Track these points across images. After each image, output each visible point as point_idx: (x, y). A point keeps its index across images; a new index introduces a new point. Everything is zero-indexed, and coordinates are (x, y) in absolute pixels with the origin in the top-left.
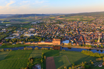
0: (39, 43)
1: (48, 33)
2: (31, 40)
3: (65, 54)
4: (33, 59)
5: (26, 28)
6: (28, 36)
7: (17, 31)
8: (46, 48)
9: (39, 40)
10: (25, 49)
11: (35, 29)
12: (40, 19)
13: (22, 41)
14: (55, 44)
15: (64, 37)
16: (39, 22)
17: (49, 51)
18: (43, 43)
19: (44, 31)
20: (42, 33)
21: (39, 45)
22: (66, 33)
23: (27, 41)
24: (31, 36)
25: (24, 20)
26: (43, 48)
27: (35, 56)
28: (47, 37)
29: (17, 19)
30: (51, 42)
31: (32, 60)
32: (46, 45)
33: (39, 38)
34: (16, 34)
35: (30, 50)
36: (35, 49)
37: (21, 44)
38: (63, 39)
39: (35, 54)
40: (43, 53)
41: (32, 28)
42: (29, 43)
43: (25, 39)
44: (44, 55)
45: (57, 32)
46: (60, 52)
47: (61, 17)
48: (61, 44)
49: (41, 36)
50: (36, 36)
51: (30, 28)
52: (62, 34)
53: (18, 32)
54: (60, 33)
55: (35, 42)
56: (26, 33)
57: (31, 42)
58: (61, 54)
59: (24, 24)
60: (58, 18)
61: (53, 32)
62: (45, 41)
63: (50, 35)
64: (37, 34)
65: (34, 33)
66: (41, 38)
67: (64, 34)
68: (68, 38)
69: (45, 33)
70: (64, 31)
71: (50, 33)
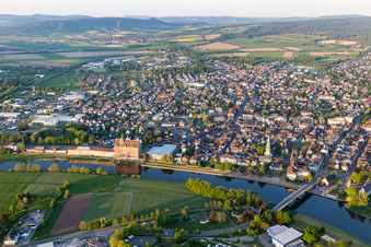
0: (72, 152)
2: (47, 139)
3: (133, 188)
4: (29, 196)
5: (53, 90)
6: (45, 124)
7: (13, 102)
8: (82, 169)
9: (77, 141)
10: (17, 167)
11: (86, 95)
12: (131, 47)
13: (16, 142)
14: (122, 156)
15: (170, 132)
16: (116, 62)
18: (84, 151)
20: (103, 115)
21: (69, 158)
22: (191, 115)
23: (36, 143)
24: (60, 123)
25: (62, 46)
26: (74, 168)
27: (40, 189)
28: (112, 129)
29: (35, 40)
30: (110, 148)
31: (25, 200)
32: (92, 158)
33: (78, 133)
34: (5, 115)
35: (35, 172)
36: (49, 169)
37: (12, 151)
38: (159, 139)
40: (66, 183)
41: (76, 89)
42: (38, 150)
43: (29, 135)
44: (68, 187)
45: (159, 109)
46: (122, 183)
47: (225, 38)
48: (140, 157)
49: (94, 125)
50: (73, 125)
51: (65, 90)
52: (171, 120)
53: (16, 105)
54: (165, 117)
55: (60, 144)
56: (45, 111)
57: (48, 145)
58: (123, 186)
59: (53, 70)
60: (212, 41)
61: (143, 111)
62: (94, 145)
63: (126, 123)
64: (83, 118)
65: (73, 115)
66: (85, 133)
67: (177, 120)
68: (180, 138)
69: (113, 115)
70: (188, 106)
71: (130, 115)
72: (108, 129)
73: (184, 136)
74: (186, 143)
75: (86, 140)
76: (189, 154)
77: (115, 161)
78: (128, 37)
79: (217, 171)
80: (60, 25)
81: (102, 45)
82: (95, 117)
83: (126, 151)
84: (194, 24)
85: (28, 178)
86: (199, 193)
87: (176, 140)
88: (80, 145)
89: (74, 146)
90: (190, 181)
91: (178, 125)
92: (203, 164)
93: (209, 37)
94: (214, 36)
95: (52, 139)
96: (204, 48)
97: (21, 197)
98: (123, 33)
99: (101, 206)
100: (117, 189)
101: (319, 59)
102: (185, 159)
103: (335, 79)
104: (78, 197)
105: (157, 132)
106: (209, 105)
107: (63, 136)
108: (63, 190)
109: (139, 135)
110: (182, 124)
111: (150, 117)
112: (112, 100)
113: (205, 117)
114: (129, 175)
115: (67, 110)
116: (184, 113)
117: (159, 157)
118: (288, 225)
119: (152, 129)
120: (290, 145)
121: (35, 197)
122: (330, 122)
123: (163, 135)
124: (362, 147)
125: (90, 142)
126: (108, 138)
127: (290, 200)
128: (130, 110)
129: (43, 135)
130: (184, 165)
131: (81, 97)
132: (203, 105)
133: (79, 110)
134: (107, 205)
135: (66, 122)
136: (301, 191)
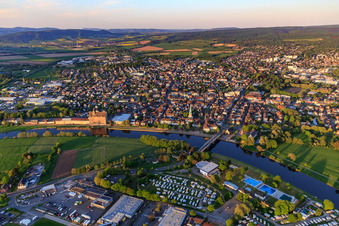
0: (58, 123)
1: (92, 96)
2: (39, 115)
3: (105, 144)
4: (31, 154)
5: (39, 80)
6: (36, 104)
7: (9, 90)
8: (68, 134)
9: (61, 114)
10: (19, 135)
11: (63, 83)
12: (90, 50)
13: (16, 117)
14: (95, 123)
15: (125, 106)
16: (81, 60)
17: (76, 137)
18: (67, 121)
19: (85, 90)
20: (77, 96)
21: (57, 127)
22: (137, 94)
23: (31, 118)
24: (46, 103)
25: (40, 49)
26: (62, 133)
27: (38, 149)
28: (85, 105)
29: (19, 46)
30: (86, 118)
31: (29, 157)
32: (74, 126)
33: (61, 109)
34: (5, 99)
35: (33, 137)
36: (43, 135)
37: (14, 124)
38: (119, 111)
40: (58, 144)
41: (56, 79)
42: (33, 123)
43: (25, 112)
44: (59, 146)
45: (116, 91)
46: (97, 141)
47: (154, 43)
48: (108, 123)
49: (71, 104)
50: (56, 104)
51: (48, 80)
52: (125, 98)
53: (12, 92)
54: (120, 96)
55: (50, 118)
56: (34, 95)
57: (40, 119)
58: (98, 143)
59: (36, 66)
60: (145, 45)
61: (105, 92)
62: (74, 117)
63: (94, 101)
64: (63, 99)
65: (55, 97)
66: (66, 109)
67: (129, 98)
68: (132, 109)
69: (84, 96)
70: (135, 88)
71: (96, 95)
72: (82, 105)
73: (135, 108)
74: (137, 112)
75: (68, 114)
76: (140, 119)
77: (90, 127)
78: (87, 43)
79: (159, 130)
80: (37, 35)
81: (69, 48)
82: (72, 98)
83: (97, 119)
84: (132, 34)
85: (29, 142)
86: (149, 144)
87: (130, 111)
88: (64, 117)
89: (60, 118)
90: (143, 137)
91: (130, 101)
92: (150, 125)
93: (143, 43)
94: (146, 42)
95: (43, 114)
96: (140, 50)
97: (26, 156)
98: (83, 41)
99: (84, 158)
100: (94, 145)
101: (214, 56)
102: (137, 123)
103: (226, 68)
104: (66, 153)
105: (117, 106)
106: (149, 87)
107: (50, 111)
108: (56, 149)
109: (104, 108)
110: (132, 100)
111: (110, 96)
112: (82, 86)
113: (147, 95)
114: (101, 136)
115: (50, 94)
116: (133, 93)
117: (120, 123)
118: (208, 160)
119: (112, 104)
120: (203, 110)
121: (36, 154)
122: (226, 95)
123: (120, 108)
124: (247, 109)
125: (71, 115)
126: (82, 112)
127: (207, 145)
128: (96, 92)
129: (36, 112)
130: (137, 126)
131: (60, 84)
132: (145, 87)
133: (59, 94)
134: (88, 156)
135: (51, 102)
136: (214, 138)
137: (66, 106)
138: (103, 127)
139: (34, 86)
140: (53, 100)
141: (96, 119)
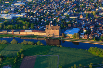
0: (22, 33)
1: (48, 12)
2: (8, 26)
3: (59, 52)
6: (6, 18)
8: (29, 42)
9: (24, 27)
11: (26, 3)
14: (50, 35)
15: (75, 22)
17: (35, 46)
18: (29, 32)
19: (42, 8)
20: (36, 13)
22: (85, 12)
23: (3, 29)
24: (13, 18)
26: (25, 42)
27: (7, 53)
28: (42, 20)
30: (43, 30)
32: (34, 36)
33: (24, 23)
35: (3, 44)
36: (11, 42)
38: (70, 25)
39: (9, 51)
40: (21, 50)
42: (4, 32)
44: (23, 52)
46: (52, 50)
48: (60, 35)
49: (32, 19)
50: (21, 18)
52: (75, 15)
54: (71, 14)
56: (5, 12)
57: (9, 30)
58: (52, 52)
61: (58, 10)
62: (34, 30)
63: (50, 17)
64: (26, 15)
65: (20, 13)
66: (28, 23)
67: (78, 15)
68: (81, 25)
69: (42, 13)
70: (83, 7)
71: (51, 12)
72: (40, 20)
73: (83, 24)
74: (85, 27)
75: (29, 26)
76: (88, 33)
77: (46, 38)
82: (32, 14)
86: (97, 55)
87: (79, 25)
88: (26, 29)
89: (23, 30)
90: (91, 48)
91: (79, 17)
92: (97, 39)
99: (42, 63)
100: (49, 53)
102: (86, 36)
104: (28, 58)
105: (68, 22)
106: (95, 6)
107: (16, 25)
108: (20, 54)
109: (58, 23)
110: (81, 17)
111: (63, 13)
112: (40, 5)
113: (94, 13)
114: (55, 46)
115: (17, 11)
116: (81, 11)
119: (64, 20)
121: (6, 57)
123: (71, 23)
125: (32, 27)
126: (40, 25)
128: (51, 10)
129: (6, 24)
131: (23, 4)
132: (92, 6)
133: (23, 11)
134: (45, 62)
135: (17, 17)
137: (28, 20)
138: (57, 38)
139: (5, 5)
140: (18, 16)
141: (52, 32)
